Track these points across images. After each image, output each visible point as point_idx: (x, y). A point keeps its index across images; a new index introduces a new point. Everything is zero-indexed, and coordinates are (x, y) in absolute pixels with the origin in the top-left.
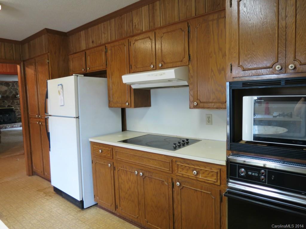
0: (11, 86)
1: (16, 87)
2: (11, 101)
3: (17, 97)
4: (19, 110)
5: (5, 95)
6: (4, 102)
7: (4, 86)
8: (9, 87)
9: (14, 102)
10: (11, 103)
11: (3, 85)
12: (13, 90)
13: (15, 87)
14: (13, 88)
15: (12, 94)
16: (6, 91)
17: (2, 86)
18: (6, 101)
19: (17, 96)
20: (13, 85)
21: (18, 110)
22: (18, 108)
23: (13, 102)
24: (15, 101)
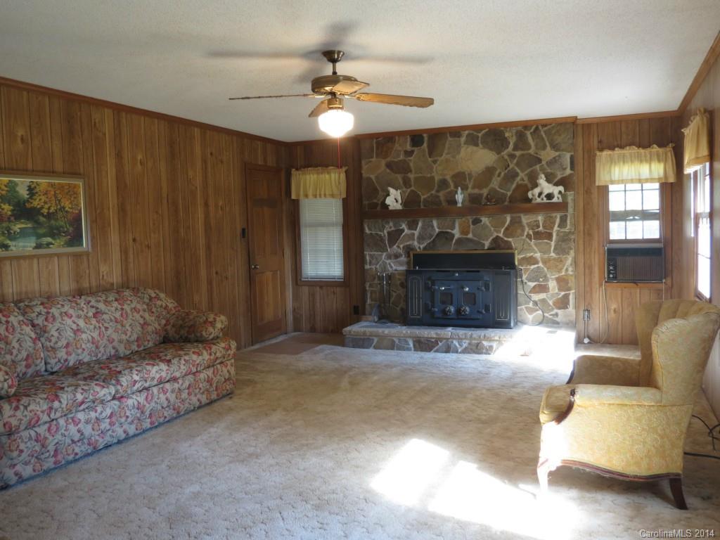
0: (511, 146)
1: (532, 151)
2: (508, 219)
3: (530, 201)
4: (541, 265)
5: (485, 192)
6: (477, 221)
7: (484, 147)
8: (505, 153)
9: (520, 222)
10: (507, 229)
11: (477, 145)
12: (518, 164)
13: (530, 147)
14: (518, 153)
15: (514, 186)
16: (489, 171)
17: (475, 148)
18: (485, 220)
19: (530, 195)
20: (521, 142)
21: (535, 262)
22: (538, 255)
23: (516, 223)
24: (525, 219)
